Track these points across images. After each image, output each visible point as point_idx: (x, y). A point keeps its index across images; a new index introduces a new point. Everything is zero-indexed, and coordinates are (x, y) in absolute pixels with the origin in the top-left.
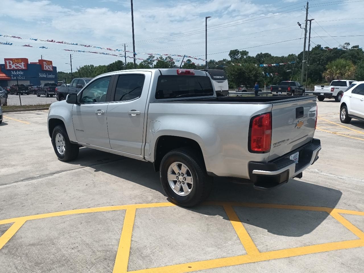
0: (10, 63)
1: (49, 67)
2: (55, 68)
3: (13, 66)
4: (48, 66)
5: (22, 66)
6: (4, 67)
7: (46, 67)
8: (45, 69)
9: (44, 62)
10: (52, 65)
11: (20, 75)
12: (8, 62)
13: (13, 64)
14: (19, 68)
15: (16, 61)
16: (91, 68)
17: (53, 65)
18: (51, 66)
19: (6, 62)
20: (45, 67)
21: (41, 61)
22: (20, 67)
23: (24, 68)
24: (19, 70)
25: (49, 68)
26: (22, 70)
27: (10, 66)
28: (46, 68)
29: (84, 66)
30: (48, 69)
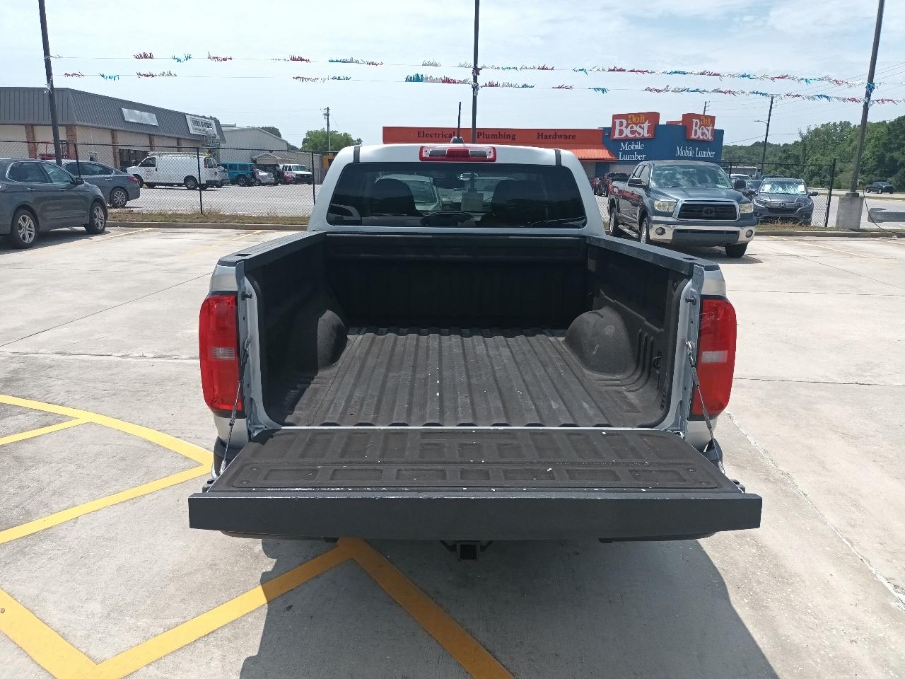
0: (621, 124)
1: (705, 130)
2: (722, 132)
3: (627, 132)
4: (702, 129)
5: (644, 131)
6: (609, 134)
7: (698, 133)
8: (693, 136)
9: (694, 120)
10: (713, 126)
11: (636, 150)
12: (618, 121)
13: (627, 127)
14: (637, 136)
15: (634, 119)
16: (842, 131)
17: (717, 127)
18: (710, 128)
19: (614, 123)
20: (696, 131)
21: (688, 118)
22: (639, 134)
23: (646, 135)
24: (635, 140)
25: (703, 134)
26: (643, 140)
27: (621, 132)
28: (695, 135)
29: (823, 126)
30: (701, 137)
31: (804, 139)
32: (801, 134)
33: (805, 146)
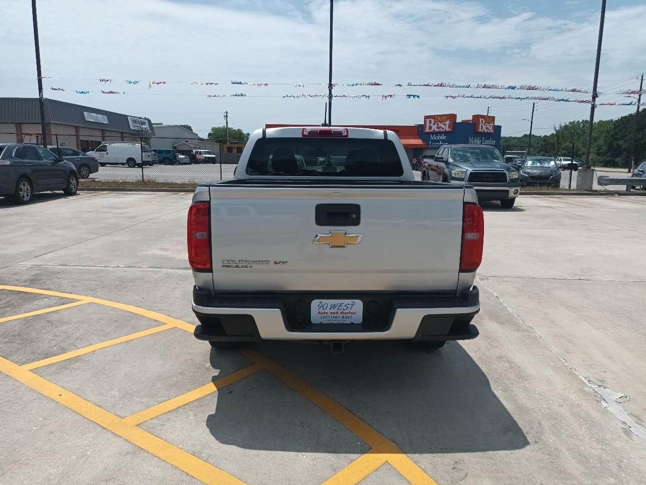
0: (430, 122)
1: (488, 126)
2: (499, 128)
3: (434, 128)
4: (486, 125)
5: (446, 127)
6: (422, 129)
7: (483, 127)
8: (480, 130)
9: (481, 120)
10: (494, 123)
11: (441, 140)
12: (428, 120)
13: (434, 124)
14: (442, 130)
15: (439, 119)
16: (583, 127)
17: (496, 124)
18: (492, 124)
19: (425, 122)
20: (482, 126)
21: (476, 118)
22: (443, 129)
23: (448, 129)
24: (440, 133)
25: (487, 128)
26: (445, 133)
27: (430, 128)
28: (482, 129)
29: (570, 123)
30: (486, 131)
31: (557, 132)
32: (555, 128)
33: (558, 137)
